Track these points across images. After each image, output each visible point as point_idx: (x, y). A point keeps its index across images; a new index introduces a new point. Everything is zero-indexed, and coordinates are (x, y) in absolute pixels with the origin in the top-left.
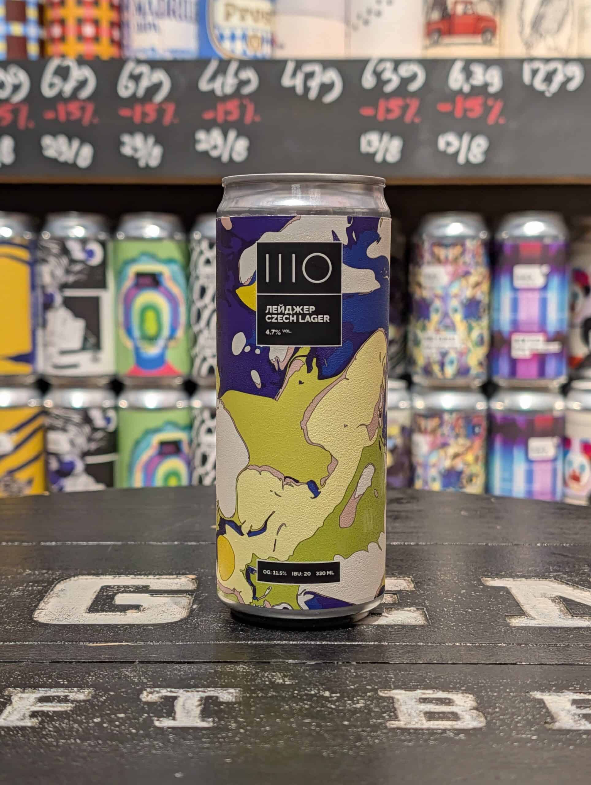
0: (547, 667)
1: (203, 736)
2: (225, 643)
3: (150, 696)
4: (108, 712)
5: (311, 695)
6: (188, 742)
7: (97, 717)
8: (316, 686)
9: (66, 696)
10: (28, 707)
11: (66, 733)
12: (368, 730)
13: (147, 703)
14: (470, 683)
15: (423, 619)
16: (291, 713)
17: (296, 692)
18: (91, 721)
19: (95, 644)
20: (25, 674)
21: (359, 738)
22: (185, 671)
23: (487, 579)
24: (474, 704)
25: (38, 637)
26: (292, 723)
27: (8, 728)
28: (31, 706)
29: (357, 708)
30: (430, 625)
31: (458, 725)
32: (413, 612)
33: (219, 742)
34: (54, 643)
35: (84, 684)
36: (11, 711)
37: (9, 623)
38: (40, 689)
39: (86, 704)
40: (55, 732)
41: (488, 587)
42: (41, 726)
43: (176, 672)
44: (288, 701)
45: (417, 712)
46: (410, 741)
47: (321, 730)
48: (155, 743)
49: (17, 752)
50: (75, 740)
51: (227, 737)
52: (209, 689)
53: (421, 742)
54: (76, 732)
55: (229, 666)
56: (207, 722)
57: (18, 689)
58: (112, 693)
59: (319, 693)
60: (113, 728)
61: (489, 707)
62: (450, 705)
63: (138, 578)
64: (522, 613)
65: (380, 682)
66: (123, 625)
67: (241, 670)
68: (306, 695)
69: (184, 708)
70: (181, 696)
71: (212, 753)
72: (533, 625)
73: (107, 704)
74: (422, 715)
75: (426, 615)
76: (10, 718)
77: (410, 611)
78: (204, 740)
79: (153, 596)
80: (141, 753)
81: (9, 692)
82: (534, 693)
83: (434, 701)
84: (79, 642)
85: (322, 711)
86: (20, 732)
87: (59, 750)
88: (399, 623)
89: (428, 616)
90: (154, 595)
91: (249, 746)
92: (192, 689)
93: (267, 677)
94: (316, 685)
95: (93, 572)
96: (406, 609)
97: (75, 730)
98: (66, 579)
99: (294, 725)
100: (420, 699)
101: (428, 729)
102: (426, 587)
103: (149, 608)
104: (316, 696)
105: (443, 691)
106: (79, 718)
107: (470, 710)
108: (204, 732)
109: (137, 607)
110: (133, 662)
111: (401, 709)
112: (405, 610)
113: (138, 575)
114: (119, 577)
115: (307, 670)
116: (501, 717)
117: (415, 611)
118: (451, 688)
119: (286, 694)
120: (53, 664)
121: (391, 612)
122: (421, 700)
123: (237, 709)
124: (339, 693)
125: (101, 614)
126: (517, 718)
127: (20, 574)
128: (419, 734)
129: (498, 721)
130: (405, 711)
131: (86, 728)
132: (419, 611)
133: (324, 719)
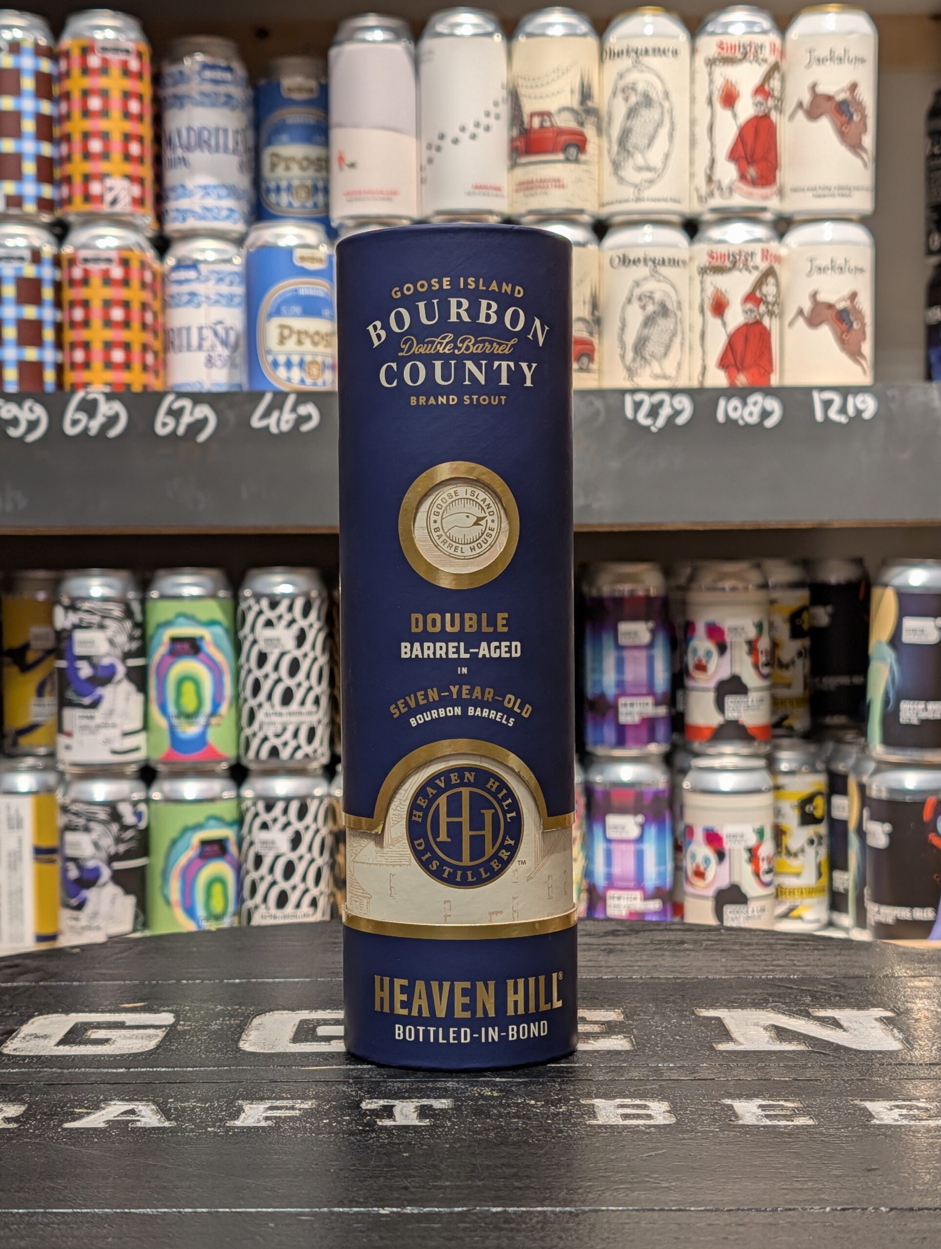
0: (741, 1082)
1: (423, 1130)
16: (500, 1115)
21: (561, 1131)
22: (399, 1088)
65: (582, 1094)
101: (623, 1125)
127: (212, 1009)
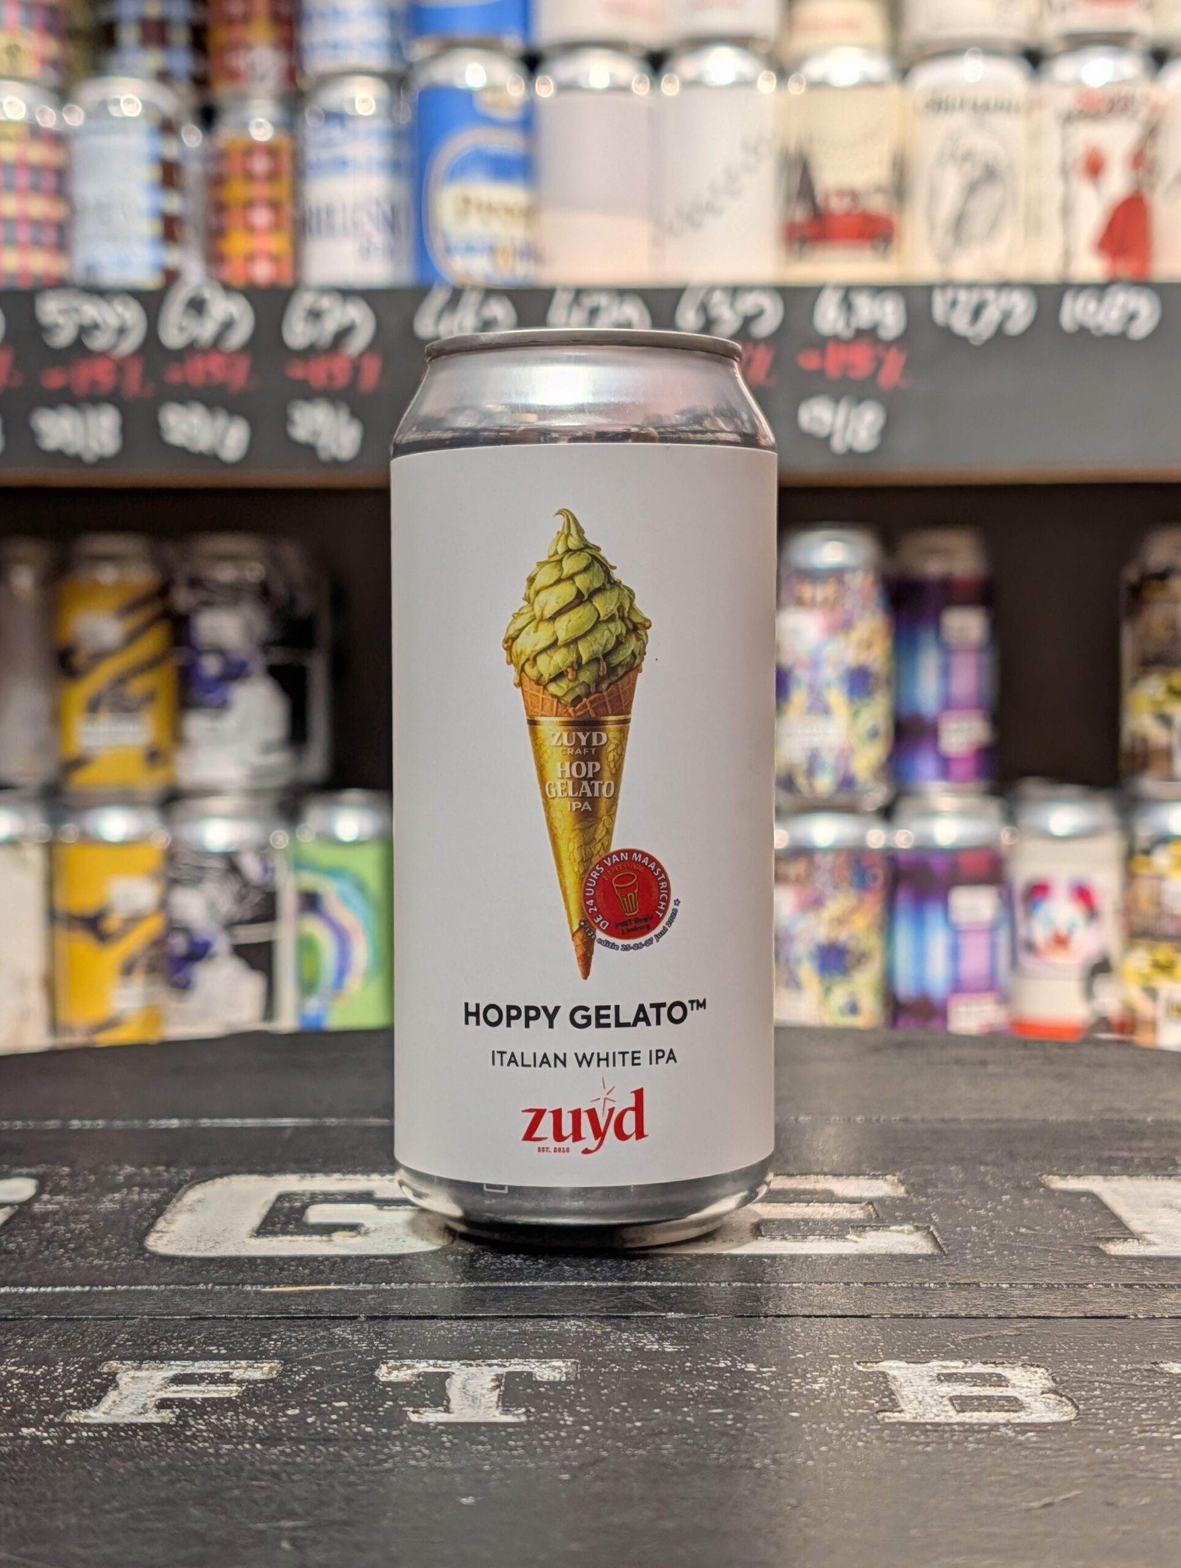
2: (535, 1284)
3: (395, 1373)
4: (315, 1398)
5: (719, 1369)
6: (480, 1447)
7: (294, 1407)
8: (729, 1355)
9: (228, 1374)
10: (149, 1393)
11: (233, 1433)
12: (842, 1425)
13: (390, 1384)
14: (1036, 1348)
15: (930, 1244)
17: (688, 1364)
18: (281, 1414)
19: (275, 1289)
20: (142, 1338)
23: (1050, 1177)
24: (1050, 1384)
25: (159, 1277)
26: (687, 1414)
27: (115, 1426)
28: (157, 1391)
29: (815, 1390)
30: (945, 1254)
31: (1022, 1417)
32: (908, 1234)
33: (542, 1446)
34: (194, 1287)
35: (261, 1354)
36: (118, 1400)
37: (99, 1256)
38: (172, 1362)
39: (267, 1386)
40: (210, 1432)
41: (1054, 1191)
42: (181, 1422)
43: (442, 1333)
44: (673, 1379)
45: (935, 1397)
46: (927, 1444)
47: (745, 1426)
48: (413, 1449)
49: (137, 1466)
50: (253, 1445)
51: (557, 1437)
52: (512, 1361)
53: (950, 1446)
54: (253, 1432)
55: (549, 1322)
56: (515, 1415)
57: (129, 1362)
58: (318, 1368)
59: (734, 1365)
60: (326, 1425)
61: (1081, 1388)
62: (1000, 1386)
63: (350, 1180)
64: (1126, 1233)
66: (327, 1258)
67: (574, 1329)
68: (708, 1368)
69: (465, 1393)
70: (457, 1373)
71: (531, 1465)
72: (1153, 1254)
73: (309, 1385)
74: (946, 1402)
75: (935, 1239)
76: (119, 1413)
77: (902, 1232)
78: (511, 1443)
79: (381, 1209)
80: (387, 1465)
81: (110, 1368)
82: (1166, 1365)
83: (967, 1379)
84: (243, 1285)
85: (745, 1395)
86: (141, 1433)
87: (222, 1461)
88: (883, 1252)
89: (939, 1239)
90: (385, 1207)
91: (604, 1454)
92: (479, 1362)
93: (627, 1340)
94: (727, 1353)
95: (258, 1168)
96: (892, 1228)
97: (251, 1428)
98: (204, 1181)
99: (688, 1419)
100: (939, 1375)
102: (930, 1190)
103: (376, 1229)
104: (730, 1372)
105: (985, 1363)
106: (255, 1408)
107: (1043, 1393)
108: (510, 1430)
109: (353, 1228)
110: (355, 1318)
111: (903, 1393)
112: (890, 1231)
113: (349, 1172)
114: (312, 1177)
115: (707, 1329)
116: (1106, 1404)
117: (910, 1233)
118: (1001, 1357)
119: (668, 1368)
120: (194, 1322)
121: (864, 1234)
122: (942, 1378)
123: (573, 1393)
124: (776, 1365)
125: (281, 1238)
126: (1138, 1406)
128: (944, 1431)
129: (1101, 1411)
130: (912, 1397)
131: (273, 1425)
132: (920, 1233)
133: (750, 1409)
